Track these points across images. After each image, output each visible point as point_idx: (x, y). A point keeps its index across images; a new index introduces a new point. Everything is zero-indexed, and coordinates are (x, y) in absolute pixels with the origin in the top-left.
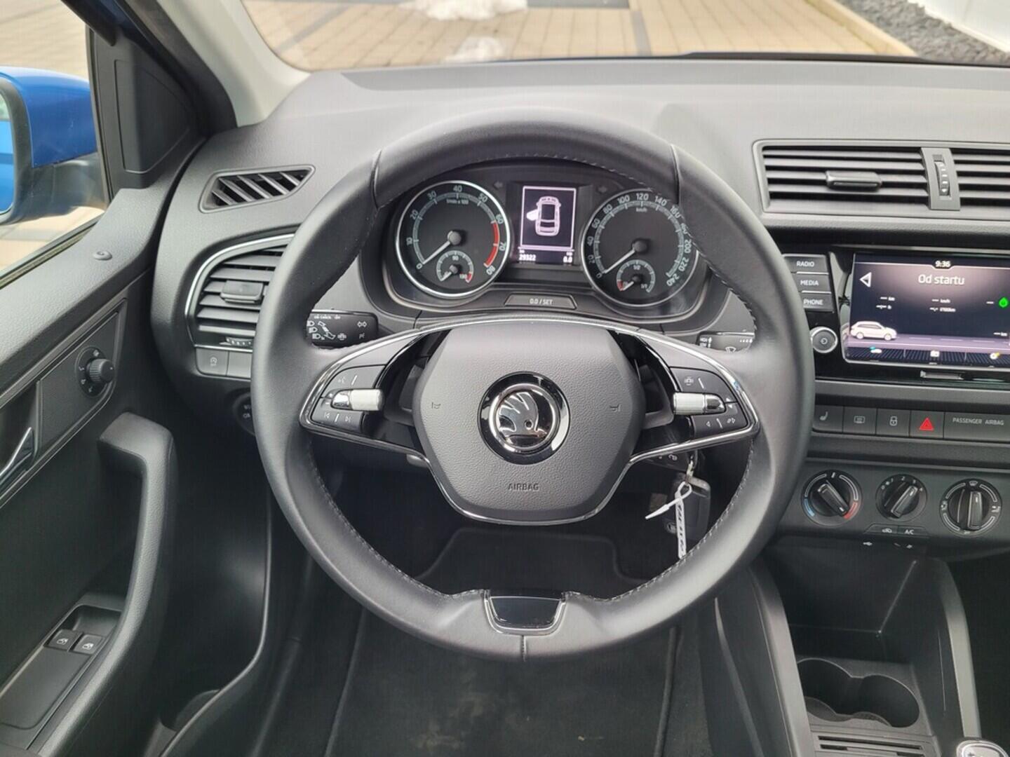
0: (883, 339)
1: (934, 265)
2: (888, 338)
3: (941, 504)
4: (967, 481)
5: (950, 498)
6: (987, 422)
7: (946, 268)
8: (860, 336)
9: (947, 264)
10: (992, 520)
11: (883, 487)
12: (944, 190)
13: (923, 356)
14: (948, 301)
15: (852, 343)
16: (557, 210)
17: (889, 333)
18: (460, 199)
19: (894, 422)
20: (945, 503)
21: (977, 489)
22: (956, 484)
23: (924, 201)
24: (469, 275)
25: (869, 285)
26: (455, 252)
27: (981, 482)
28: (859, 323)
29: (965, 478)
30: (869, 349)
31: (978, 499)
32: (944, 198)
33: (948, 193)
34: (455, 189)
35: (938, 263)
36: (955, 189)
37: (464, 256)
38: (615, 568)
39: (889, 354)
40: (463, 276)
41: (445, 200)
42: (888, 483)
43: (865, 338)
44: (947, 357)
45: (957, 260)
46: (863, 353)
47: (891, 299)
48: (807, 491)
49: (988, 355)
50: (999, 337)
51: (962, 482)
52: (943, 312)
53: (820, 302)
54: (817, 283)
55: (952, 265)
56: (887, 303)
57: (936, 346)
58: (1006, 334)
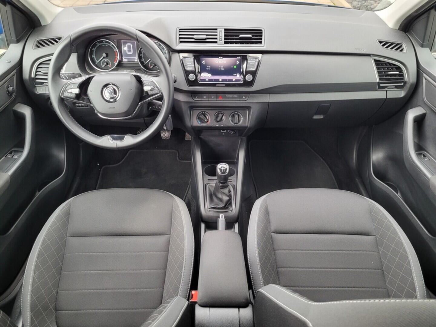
0: (208, 77)
2: (210, 77)
3: (229, 118)
4: (235, 112)
5: (231, 116)
6: (234, 96)
7: (222, 59)
8: (203, 76)
9: (222, 58)
10: (241, 122)
11: (215, 115)
12: (221, 39)
13: (218, 80)
14: (222, 67)
15: (201, 78)
16: (132, 47)
17: (210, 75)
18: (105, 44)
19: (213, 97)
20: (230, 118)
21: (237, 114)
23: (216, 42)
24: (110, 65)
25: (204, 64)
26: (106, 59)
27: (238, 112)
28: (203, 73)
29: (234, 111)
30: (205, 80)
31: (237, 116)
32: (220, 41)
33: (222, 40)
34: (104, 42)
35: (220, 58)
36: (223, 39)
37: (108, 60)
38: (177, 158)
39: (210, 80)
40: (108, 66)
41: (101, 45)
42: (216, 114)
43: (204, 77)
44: (223, 80)
45: (224, 56)
46: (204, 80)
47: (210, 67)
48: (198, 117)
49: (232, 80)
50: (235, 75)
51: (233, 112)
52: (222, 70)
53: (192, 68)
54: (191, 63)
56: (208, 68)
57: (220, 78)
58: (236, 75)
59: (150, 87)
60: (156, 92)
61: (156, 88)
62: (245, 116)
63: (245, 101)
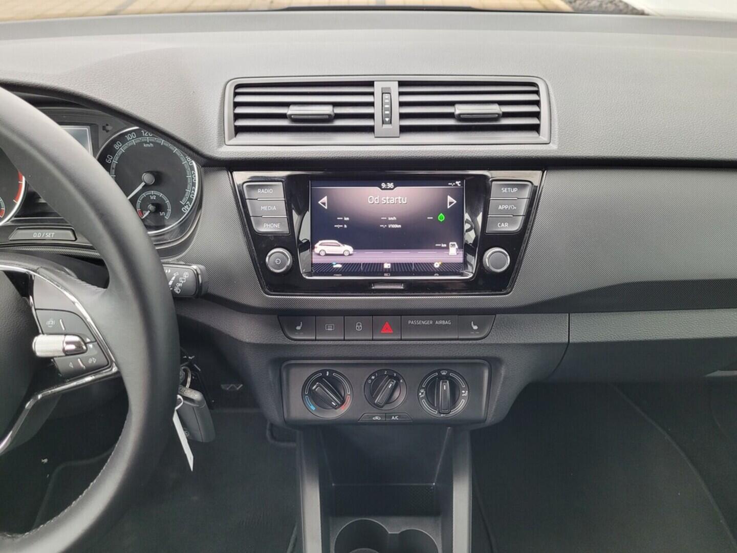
0: (343, 255)
1: (381, 187)
2: (346, 254)
3: (419, 391)
4: (439, 371)
5: (427, 386)
6: (437, 323)
7: (390, 189)
8: (323, 253)
9: (391, 185)
10: (462, 404)
11: (370, 381)
12: (387, 119)
13: (376, 269)
14: (395, 218)
15: (316, 260)
17: (348, 248)
19: (359, 327)
20: (422, 391)
21: (447, 377)
22: (429, 375)
23: (370, 129)
24: (1, 211)
25: (326, 207)
27: (450, 371)
28: (320, 242)
29: (436, 369)
30: (331, 265)
31: (445, 387)
32: (385, 126)
33: (390, 122)
35: (383, 185)
36: (396, 117)
39: (349, 269)
42: (373, 377)
43: (327, 255)
44: (398, 269)
45: (402, 181)
46: (327, 269)
47: (347, 219)
48: (307, 388)
49: (432, 264)
50: (440, 248)
51: (435, 372)
52: (392, 228)
53: (278, 226)
54: (274, 208)
55: (395, 186)
56: (343, 222)
57: (387, 258)
58: (445, 245)
59: (61, 338)
60: (92, 361)
61: (91, 346)
62: (475, 389)
63: (478, 342)
